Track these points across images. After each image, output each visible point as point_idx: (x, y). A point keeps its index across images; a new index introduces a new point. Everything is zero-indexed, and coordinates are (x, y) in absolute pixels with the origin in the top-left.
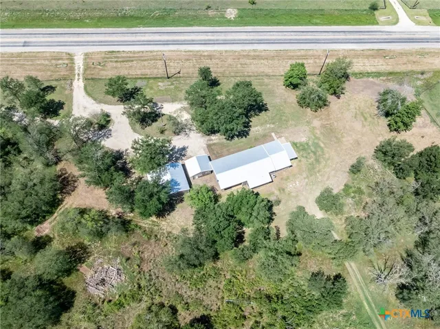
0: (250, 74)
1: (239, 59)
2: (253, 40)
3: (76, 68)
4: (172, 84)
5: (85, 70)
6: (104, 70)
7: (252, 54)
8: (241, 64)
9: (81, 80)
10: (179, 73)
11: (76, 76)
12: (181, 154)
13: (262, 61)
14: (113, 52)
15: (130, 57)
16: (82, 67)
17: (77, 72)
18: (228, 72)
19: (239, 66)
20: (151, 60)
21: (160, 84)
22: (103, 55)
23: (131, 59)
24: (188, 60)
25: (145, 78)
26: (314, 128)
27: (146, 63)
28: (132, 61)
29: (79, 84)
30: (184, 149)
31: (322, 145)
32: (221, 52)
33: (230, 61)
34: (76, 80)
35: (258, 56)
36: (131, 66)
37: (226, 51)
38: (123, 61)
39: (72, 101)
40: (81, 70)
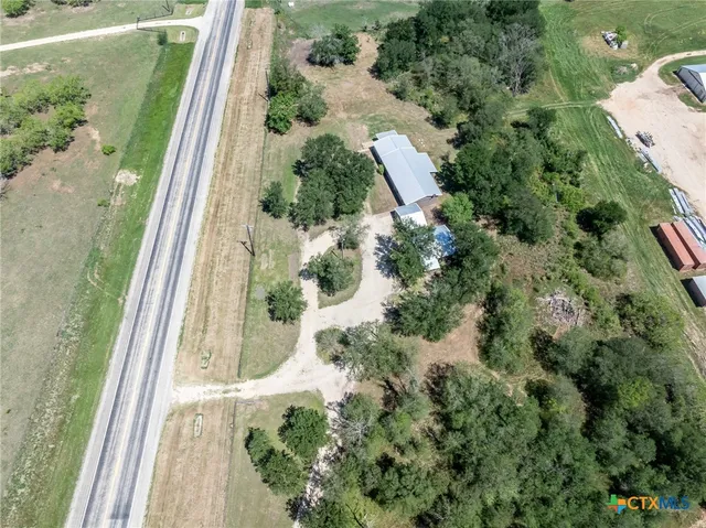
0: (259, 165)
1: (227, 174)
2: (195, 156)
3: (208, 397)
4: (266, 252)
5: (217, 380)
6: (221, 351)
7: (222, 159)
8: (239, 172)
9: (239, 386)
10: (244, 243)
11: (227, 395)
12: (389, 242)
13: (237, 151)
14: (181, 337)
15: (198, 311)
16: (209, 387)
17: (218, 396)
18: (251, 188)
19: (242, 175)
20: (210, 280)
21: (263, 267)
22: (185, 353)
23: (203, 308)
24: (219, 233)
25: (249, 287)
26: (349, 118)
27: (215, 289)
28: (207, 308)
29: (249, 389)
30: (380, 239)
31: (372, 115)
32: (212, 192)
33: (231, 184)
34: (238, 394)
35: (226, 154)
36: (220, 309)
37: (212, 186)
38: (206, 321)
39: (287, 396)
40: (215, 388)
